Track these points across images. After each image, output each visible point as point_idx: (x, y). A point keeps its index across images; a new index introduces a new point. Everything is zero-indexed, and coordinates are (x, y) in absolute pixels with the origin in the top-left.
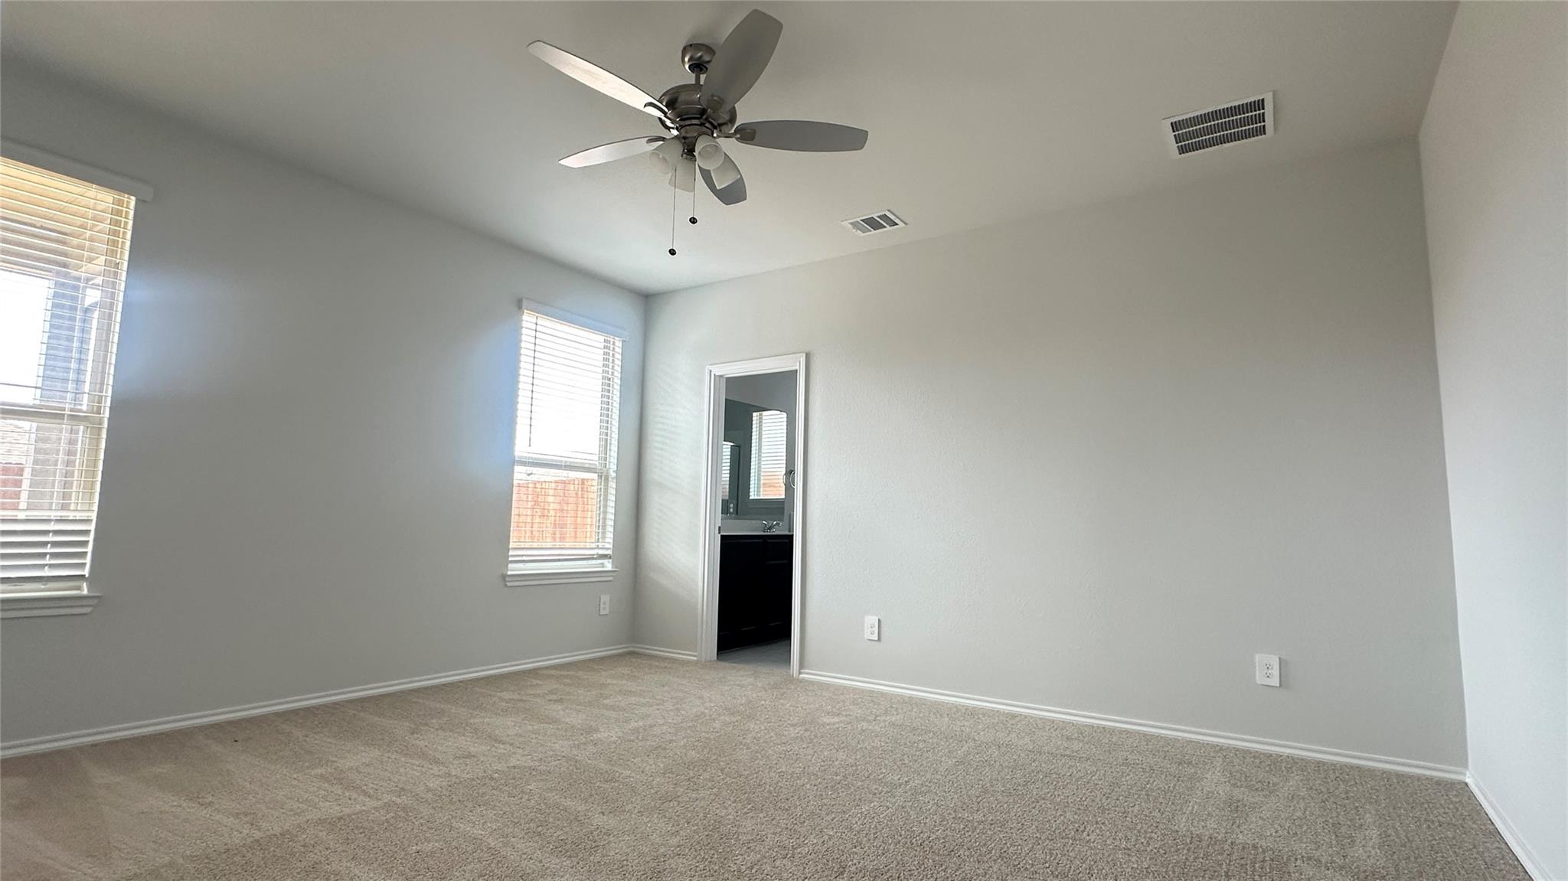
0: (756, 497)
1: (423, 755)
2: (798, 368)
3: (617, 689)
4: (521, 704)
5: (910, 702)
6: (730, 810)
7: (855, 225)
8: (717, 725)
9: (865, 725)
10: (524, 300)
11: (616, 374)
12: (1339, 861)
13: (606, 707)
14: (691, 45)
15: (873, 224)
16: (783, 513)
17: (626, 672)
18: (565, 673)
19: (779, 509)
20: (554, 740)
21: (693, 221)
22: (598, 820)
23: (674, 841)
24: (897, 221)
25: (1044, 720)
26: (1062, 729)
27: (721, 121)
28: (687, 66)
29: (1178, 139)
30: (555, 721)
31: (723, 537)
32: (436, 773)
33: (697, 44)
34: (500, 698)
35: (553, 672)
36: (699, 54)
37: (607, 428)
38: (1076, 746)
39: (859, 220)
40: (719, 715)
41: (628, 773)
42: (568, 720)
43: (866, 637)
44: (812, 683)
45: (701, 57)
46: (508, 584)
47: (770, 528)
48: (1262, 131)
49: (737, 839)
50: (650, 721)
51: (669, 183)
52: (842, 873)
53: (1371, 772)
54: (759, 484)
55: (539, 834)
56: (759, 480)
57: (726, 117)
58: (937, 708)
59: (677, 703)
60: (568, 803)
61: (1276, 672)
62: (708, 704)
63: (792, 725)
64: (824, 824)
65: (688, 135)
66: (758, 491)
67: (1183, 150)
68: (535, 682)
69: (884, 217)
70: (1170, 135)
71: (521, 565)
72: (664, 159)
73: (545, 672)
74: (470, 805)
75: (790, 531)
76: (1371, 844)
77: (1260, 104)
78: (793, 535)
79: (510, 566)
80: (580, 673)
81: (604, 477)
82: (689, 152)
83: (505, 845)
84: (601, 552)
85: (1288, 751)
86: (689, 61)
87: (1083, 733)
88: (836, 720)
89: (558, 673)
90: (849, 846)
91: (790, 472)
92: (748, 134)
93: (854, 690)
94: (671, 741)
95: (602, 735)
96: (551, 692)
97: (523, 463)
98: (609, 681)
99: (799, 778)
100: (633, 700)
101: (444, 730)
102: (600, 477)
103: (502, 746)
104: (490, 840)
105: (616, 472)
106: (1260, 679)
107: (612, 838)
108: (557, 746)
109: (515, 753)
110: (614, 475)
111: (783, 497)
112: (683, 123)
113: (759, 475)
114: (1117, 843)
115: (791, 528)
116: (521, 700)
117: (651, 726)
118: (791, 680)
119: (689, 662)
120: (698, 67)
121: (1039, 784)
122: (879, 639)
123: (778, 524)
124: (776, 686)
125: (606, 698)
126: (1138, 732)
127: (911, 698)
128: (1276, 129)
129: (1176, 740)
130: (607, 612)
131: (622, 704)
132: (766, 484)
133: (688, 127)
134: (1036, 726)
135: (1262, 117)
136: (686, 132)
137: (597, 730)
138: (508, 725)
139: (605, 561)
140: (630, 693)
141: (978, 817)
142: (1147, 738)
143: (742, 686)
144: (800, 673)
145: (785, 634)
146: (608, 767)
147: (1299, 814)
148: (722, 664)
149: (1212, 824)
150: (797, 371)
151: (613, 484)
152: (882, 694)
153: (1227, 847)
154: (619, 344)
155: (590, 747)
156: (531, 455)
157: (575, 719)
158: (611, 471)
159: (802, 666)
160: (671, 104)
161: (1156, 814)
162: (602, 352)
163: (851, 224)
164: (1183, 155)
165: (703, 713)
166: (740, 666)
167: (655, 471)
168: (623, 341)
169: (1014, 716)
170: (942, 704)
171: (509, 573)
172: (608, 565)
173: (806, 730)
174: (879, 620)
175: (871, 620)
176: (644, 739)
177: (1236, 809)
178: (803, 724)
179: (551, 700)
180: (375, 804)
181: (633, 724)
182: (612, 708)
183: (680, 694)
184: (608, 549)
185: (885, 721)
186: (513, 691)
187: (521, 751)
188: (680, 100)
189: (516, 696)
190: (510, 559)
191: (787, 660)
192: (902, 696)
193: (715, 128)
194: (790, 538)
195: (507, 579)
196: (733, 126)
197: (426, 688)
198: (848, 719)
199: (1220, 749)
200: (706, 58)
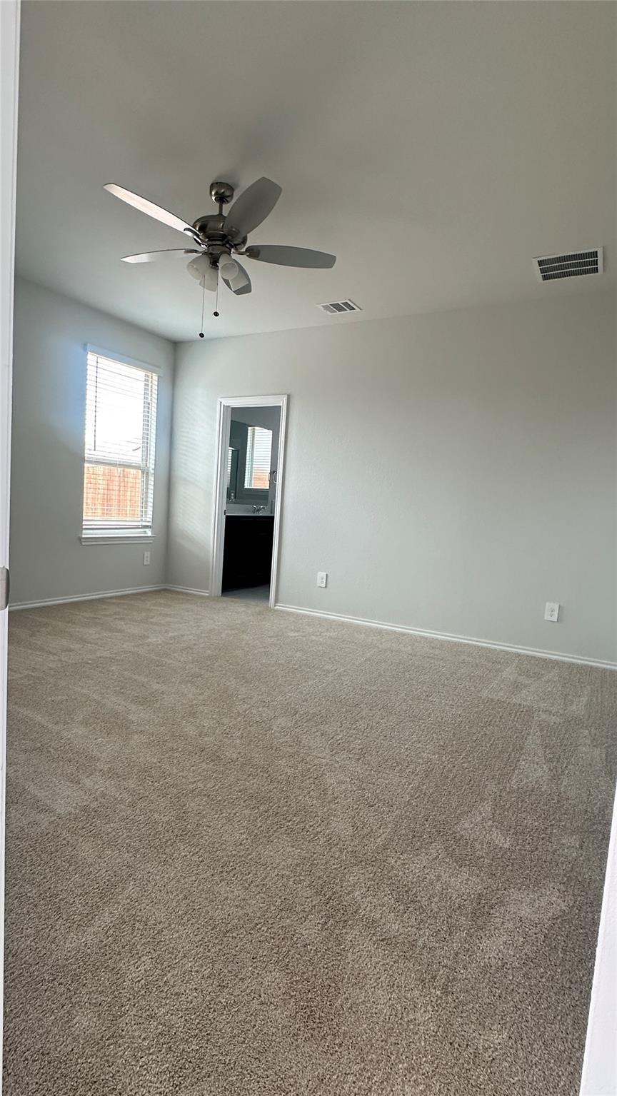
0: (249, 487)
1: (42, 649)
2: (281, 405)
3: (159, 613)
4: (97, 620)
5: (342, 625)
6: (232, 682)
7: (326, 307)
8: (223, 635)
9: (314, 638)
10: (88, 345)
11: (153, 400)
12: (561, 712)
13: (151, 623)
14: (217, 183)
15: (338, 307)
16: (267, 499)
17: (162, 601)
18: (122, 602)
19: (264, 497)
20: (122, 642)
21: (216, 314)
22: (156, 687)
23: (201, 698)
24: (355, 307)
25: (422, 637)
26: (431, 642)
27: (236, 242)
28: (213, 198)
29: (542, 271)
30: (121, 631)
31: (227, 518)
32: (52, 659)
33: (220, 183)
34: (82, 616)
35: (114, 601)
36: (223, 191)
37: (147, 439)
38: (437, 652)
39: (328, 304)
40: (225, 630)
41: (171, 661)
42: (129, 631)
43: (318, 585)
44: (282, 611)
45: (223, 192)
46: (83, 543)
47: (258, 511)
48: (596, 270)
49: (237, 697)
50: (181, 633)
51: (200, 284)
52: (295, 714)
53: (597, 668)
54: (251, 478)
55: (122, 693)
56: (251, 475)
57: (240, 240)
58: (359, 629)
59: (197, 622)
60: (136, 677)
61: (556, 613)
62: (217, 623)
63: (269, 637)
64: (287, 690)
65: (214, 252)
66: (251, 483)
67: (545, 278)
68: (104, 607)
69: (346, 304)
70: (538, 268)
71: (91, 531)
72: (197, 269)
73: (109, 600)
74: (78, 677)
75: (271, 513)
76: (581, 704)
77: (595, 254)
78: (274, 517)
79: (84, 531)
80: (133, 602)
81: (145, 473)
82: (214, 263)
83: (104, 698)
84: (144, 524)
85: (555, 657)
86: (215, 194)
87: (443, 645)
88: (296, 634)
89: (119, 601)
90: (300, 701)
91: (273, 473)
92: (254, 253)
93: (309, 617)
94: (195, 644)
95: (153, 639)
96: (115, 614)
97: (90, 462)
98: (152, 607)
99: (273, 667)
100: (168, 619)
101: (50, 635)
102: (143, 473)
103: (89, 645)
104: (94, 696)
105: (154, 469)
106: (547, 617)
107: (165, 696)
108: (125, 646)
109: (99, 649)
110: (153, 472)
111: (268, 488)
112: (210, 243)
113: (251, 472)
114: (447, 702)
115: (272, 511)
116: (96, 618)
117: (182, 636)
118: (269, 609)
119: (203, 597)
120: (222, 199)
121: (411, 672)
122: (326, 587)
123: (263, 508)
124: (259, 613)
125: (152, 618)
126: (475, 646)
127: (343, 622)
128: (604, 270)
129: (496, 650)
130: (148, 563)
131: (163, 622)
132: (256, 478)
133: (214, 247)
134: (414, 640)
135: (596, 263)
136: (213, 250)
137: (148, 637)
138: (91, 633)
139: (147, 530)
140: (167, 615)
141: (373, 688)
142: (479, 649)
143: (238, 613)
144: (275, 606)
145: (267, 581)
146: (158, 658)
147: (549, 689)
148: (225, 599)
149: (501, 694)
150: (280, 407)
151: (152, 478)
152: (326, 620)
153: (505, 705)
154: (155, 378)
155: (146, 647)
156: (96, 457)
157: (134, 630)
158: (151, 469)
159: (276, 601)
160: (202, 229)
161: (473, 689)
162: (143, 383)
163: (323, 306)
164: (545, 281)
165: (214, 629)
166: (237, 600)
167: (181, 472)
168: (159, 376)
169: (404, 634)
170: (363, 626)
171: (83, 536)
172: (149, 533)
173: (278, 640)
174: (327, 575)
175: (322, 574)
176: (178, 643)
177: (517, 686)
178: (277, 636)
179: (116, 618)
180: (19, 675)
181: (170, 634)
182: (156, 624)
183: (198, 617)
184: (149, 522)
185: (326, 636)
186: (91, 612)
187: (102, 648)
188: (209, 226)
189: (92, 616)
190: (84, 527)
191: (267, 597)
192: (337, 621)
193: (232, 247)
194: (273, 518)
195: (82, 540)
196: (244, 245)
197: (32, 609)
198: (303, 634)
199: (519, 655)
200: (227, 193)
